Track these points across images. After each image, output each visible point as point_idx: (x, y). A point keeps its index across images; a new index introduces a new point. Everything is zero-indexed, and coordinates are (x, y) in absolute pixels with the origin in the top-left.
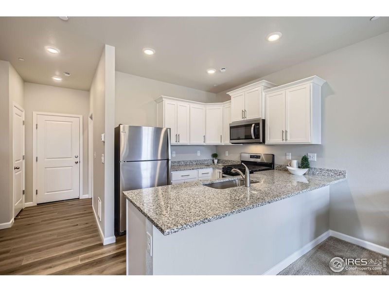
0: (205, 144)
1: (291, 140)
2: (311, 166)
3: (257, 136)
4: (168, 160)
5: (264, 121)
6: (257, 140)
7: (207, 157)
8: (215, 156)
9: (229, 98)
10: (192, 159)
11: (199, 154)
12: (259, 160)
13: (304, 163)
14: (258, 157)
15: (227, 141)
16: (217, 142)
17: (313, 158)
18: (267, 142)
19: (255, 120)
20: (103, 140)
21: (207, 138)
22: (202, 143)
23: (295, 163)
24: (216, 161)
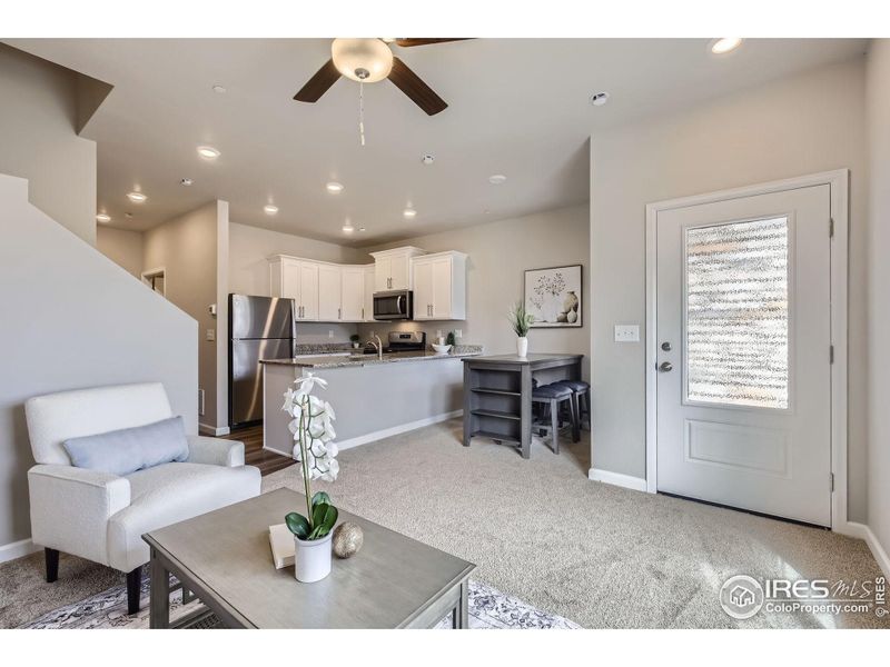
0: (340, 321)
1: (436, 315)
2: (456, 343)
3: (404, 311)
4: (291, 339)
5: (411, 293)
6: (403, 316)
7: (344, 339)
8: (355, 338)
9: (372, 260)
10: (321, 343)
11: (331, 335)
12: (410, 340)
13: (451, 340)
14: (409, 336)
15: (370, 317)
16: (357, 318)
17: (459, 334)
18: (416, 317)
19: (401, 292)
20: (214, 312)
21: (343, 312)
22: (336, 320)
23: (442, 340)
24: (357, 345)
